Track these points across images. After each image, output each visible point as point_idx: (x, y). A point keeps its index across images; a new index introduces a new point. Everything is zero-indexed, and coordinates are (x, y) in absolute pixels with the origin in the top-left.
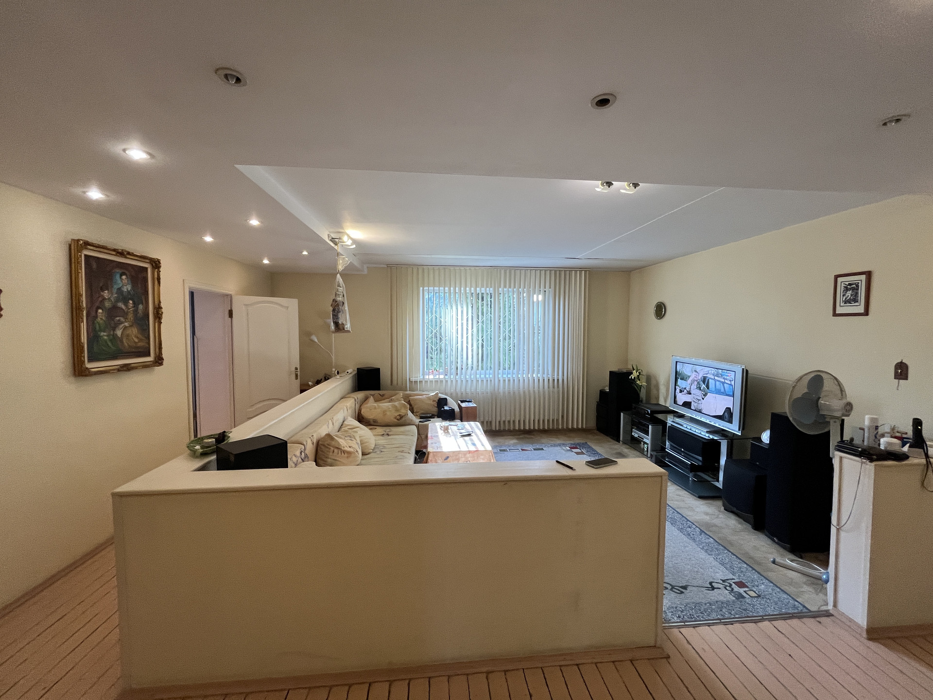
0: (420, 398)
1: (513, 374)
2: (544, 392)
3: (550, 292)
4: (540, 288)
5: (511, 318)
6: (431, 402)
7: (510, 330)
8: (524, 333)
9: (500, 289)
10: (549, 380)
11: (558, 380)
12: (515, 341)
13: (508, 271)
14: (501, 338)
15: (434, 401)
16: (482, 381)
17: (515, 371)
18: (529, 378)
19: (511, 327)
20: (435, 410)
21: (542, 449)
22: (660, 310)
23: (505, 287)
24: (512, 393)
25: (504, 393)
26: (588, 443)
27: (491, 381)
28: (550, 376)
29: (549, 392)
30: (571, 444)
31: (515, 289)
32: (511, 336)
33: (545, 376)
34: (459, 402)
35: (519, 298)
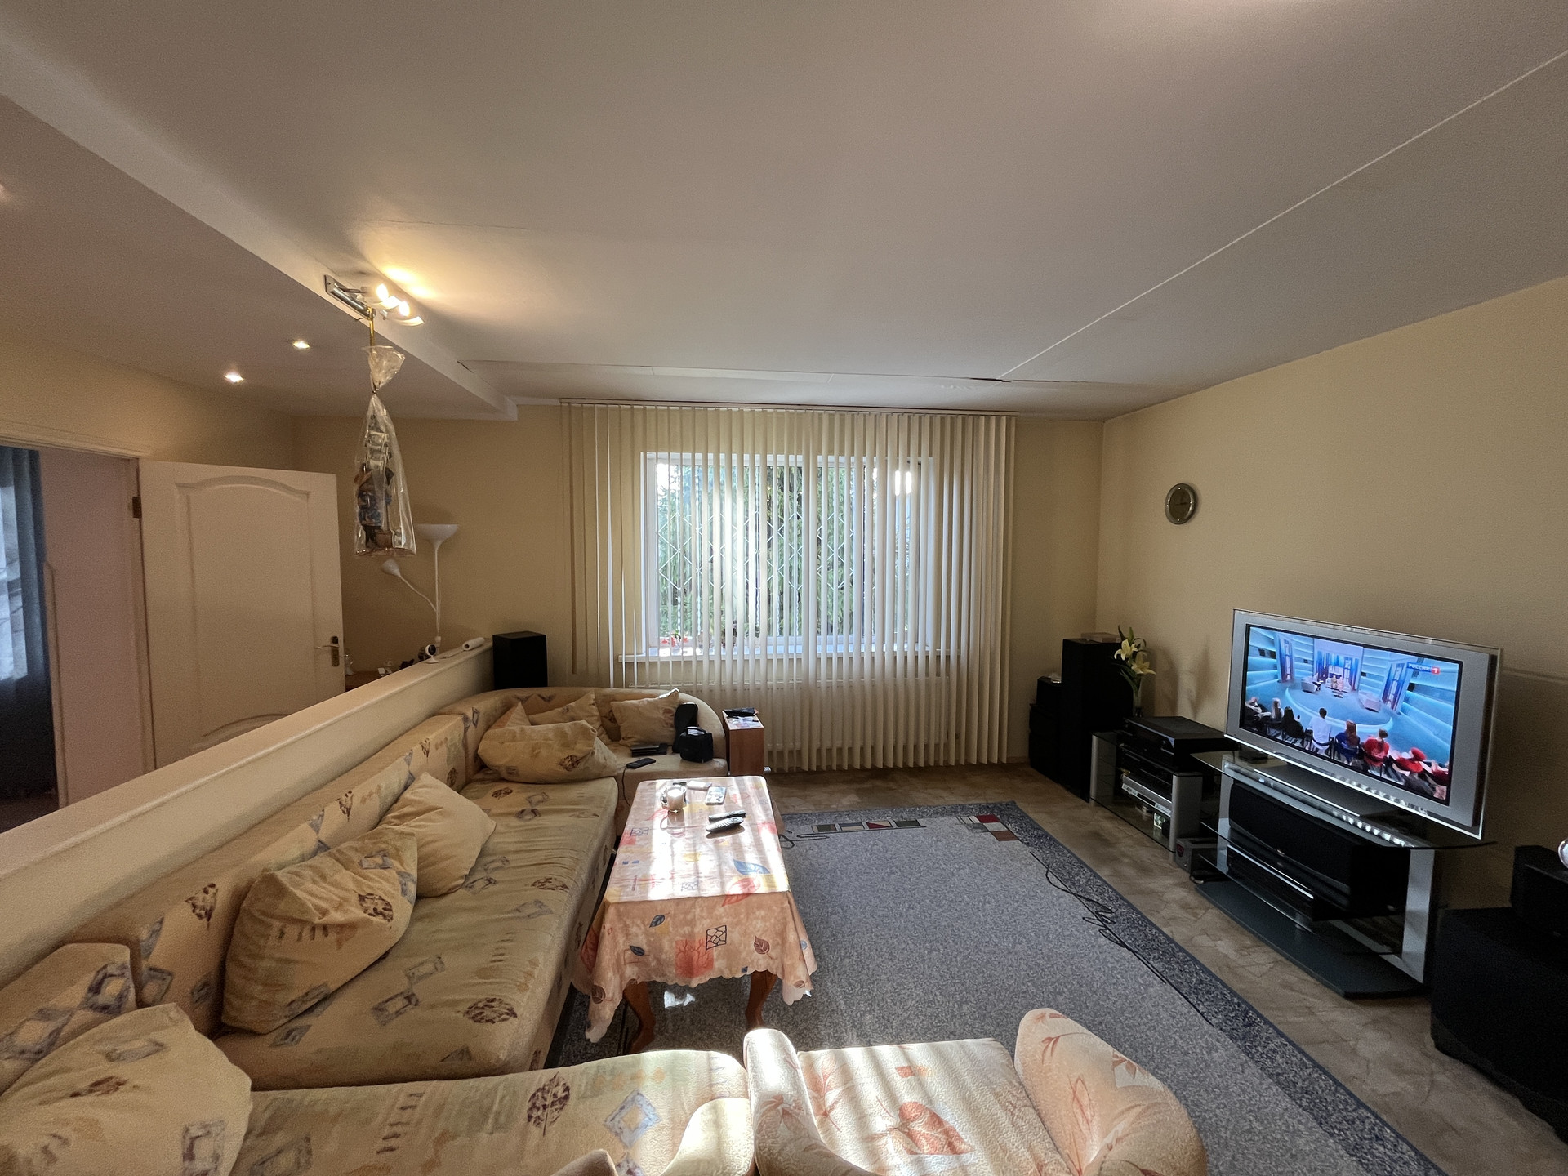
0: (634, 705)
1: (848, 643)
2: (917, 682)
3: (930, 463)
4: (909, 455)
5: (845, 523)
6: (660, 715)
7: (843, 548)
8: (873, 555)
9: (820, 458)
10: (927, 657)
11: (948, 657)
12: (854, 571)
13: (837, 418)
14: (823, 566)
15: (667, 711)
16: (780, 661)
17: (854, 637)
18: (883, 653)
19: (845, 543)
20: (667, 733)
21: (916, 824)
22: (1182, 504)
23: (831, 452)
24: (846, 687)
25: (829, 687)
26: (1018, 804)
27: (799, 660)
28: (930, 649)
29: (928, 685)
30: (981, 807)
31: (853, 459)
32: (845, 562)
33: (919, 648)
34: (725, 715)
35: (861, 477)
